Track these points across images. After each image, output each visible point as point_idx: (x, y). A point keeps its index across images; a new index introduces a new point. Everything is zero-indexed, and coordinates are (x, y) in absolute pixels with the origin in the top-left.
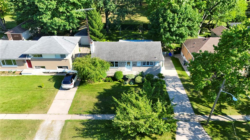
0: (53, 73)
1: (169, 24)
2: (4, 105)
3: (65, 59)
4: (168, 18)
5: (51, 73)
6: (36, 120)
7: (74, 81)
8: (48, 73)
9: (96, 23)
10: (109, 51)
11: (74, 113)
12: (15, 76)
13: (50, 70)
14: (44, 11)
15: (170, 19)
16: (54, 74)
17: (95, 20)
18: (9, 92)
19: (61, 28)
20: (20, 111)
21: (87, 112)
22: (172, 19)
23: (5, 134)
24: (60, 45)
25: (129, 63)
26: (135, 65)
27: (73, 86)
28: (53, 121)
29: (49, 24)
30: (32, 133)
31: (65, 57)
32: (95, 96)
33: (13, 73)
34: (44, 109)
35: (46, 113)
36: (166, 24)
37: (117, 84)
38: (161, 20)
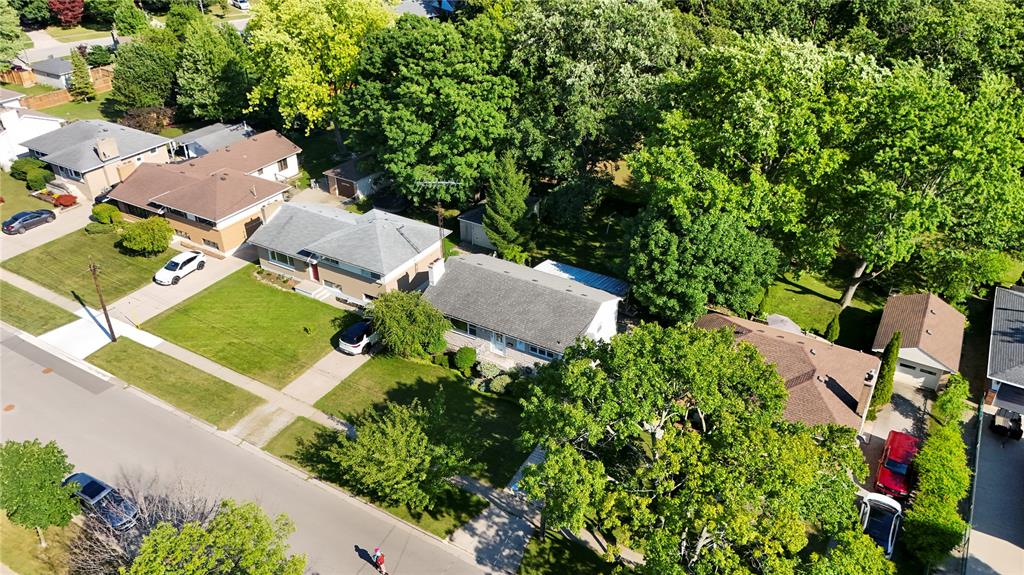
0: (353, 305)
1: (652, 259)
2: (228, 348)
3: (378, 281)
4: (653, 242)
5: (349, 304)
6: (257, 397)
7: (365, 340)
8: (345, 302)
9: (505, 202)
10: (470, 291)
11: (325, 408)
12: (284, 290)
13: (350, 297)
14: (401, 145)
15: (656, 244)
16: (352, 309)
17: (503, 194)
18: (251, 324)
19: (428, 194)
20: (244, 370)
21: (345, 416)
22: (662, 247)
23: (198, 402)
24: (378, 246)
25: (499, 336)
26: (511, 344)
27: (359, 350)
28: (280, 409)
29: (401, 180)
30: (235, 417)
31: (379, 278)
32: (386, 389)
33: (284, 282)
34: (280, 381)
35: (280, 389)
36: (643, 259)
37: (457, 376)
38: (635, 243)
